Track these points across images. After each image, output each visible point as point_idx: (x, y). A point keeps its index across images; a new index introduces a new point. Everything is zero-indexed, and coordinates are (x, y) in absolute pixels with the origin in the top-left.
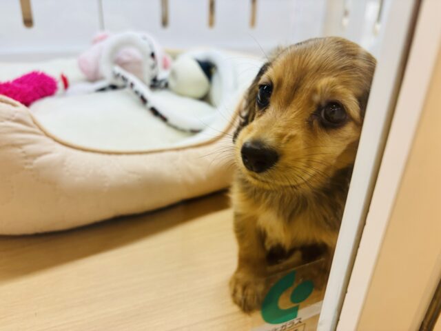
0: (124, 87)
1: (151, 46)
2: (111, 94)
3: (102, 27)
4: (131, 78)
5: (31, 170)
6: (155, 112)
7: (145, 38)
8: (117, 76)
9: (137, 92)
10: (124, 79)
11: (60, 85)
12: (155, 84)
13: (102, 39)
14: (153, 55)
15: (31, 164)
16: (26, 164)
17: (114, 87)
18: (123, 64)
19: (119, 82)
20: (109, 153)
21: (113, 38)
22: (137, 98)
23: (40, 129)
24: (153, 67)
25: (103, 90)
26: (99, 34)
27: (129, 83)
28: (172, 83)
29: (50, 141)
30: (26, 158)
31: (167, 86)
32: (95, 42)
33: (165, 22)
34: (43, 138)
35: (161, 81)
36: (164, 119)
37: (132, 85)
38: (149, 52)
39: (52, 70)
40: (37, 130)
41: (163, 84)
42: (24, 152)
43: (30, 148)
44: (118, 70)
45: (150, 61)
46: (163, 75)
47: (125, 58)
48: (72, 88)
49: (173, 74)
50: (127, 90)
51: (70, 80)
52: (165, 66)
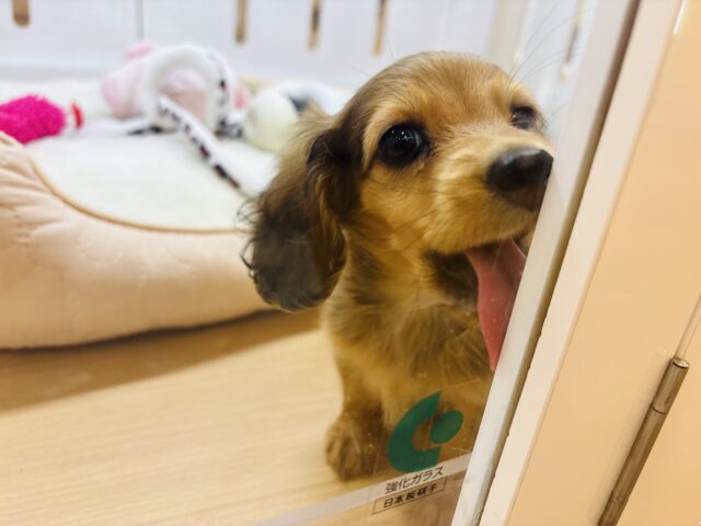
0: (173, 131)
1: (221, 70)
2: (151, 141)
3: (140, 34)
4: (187, 117)
5: (27, 245)
6: (220, 171)
7: (212, 57)
8: (164, 112)
9: (194, 140)
10: (175, 118)
11: (70, 120)
12: (223, 130)
13: (142, 52)
14: (223, 84)
15: (27, 236)
16: (19, 235)
17: (157, 130)
18: (174, 95)
19: (166, 123)
20: (150, 229)
21: (161, 53)
22: (194, 150)
23: (44, 182)
24: (222, 103)
25: (139, 132)
26: (136, 45)
27: (183, 125)
28: (249, 131)
29: (59, 203)
30: (20, 225)
31: (240, 134)
32: (131, 56)
33: (240, 36)
34: (48, 197)
35: (233, 126)
36: (235, 184)
37: (187, 128)
38: (216, 78)
39: (58, 95)
40: (38, 183)
41: (235, 131)
42: (17, 217)
43: (26, 211)
44: (166, 102)
45: (218, 93)
46: (235, 116)
47: (178, 86)
48: (88, 127)
49: (252, 116)
50: (180, 135)
51: (86, 113)
52: (240, 104)
